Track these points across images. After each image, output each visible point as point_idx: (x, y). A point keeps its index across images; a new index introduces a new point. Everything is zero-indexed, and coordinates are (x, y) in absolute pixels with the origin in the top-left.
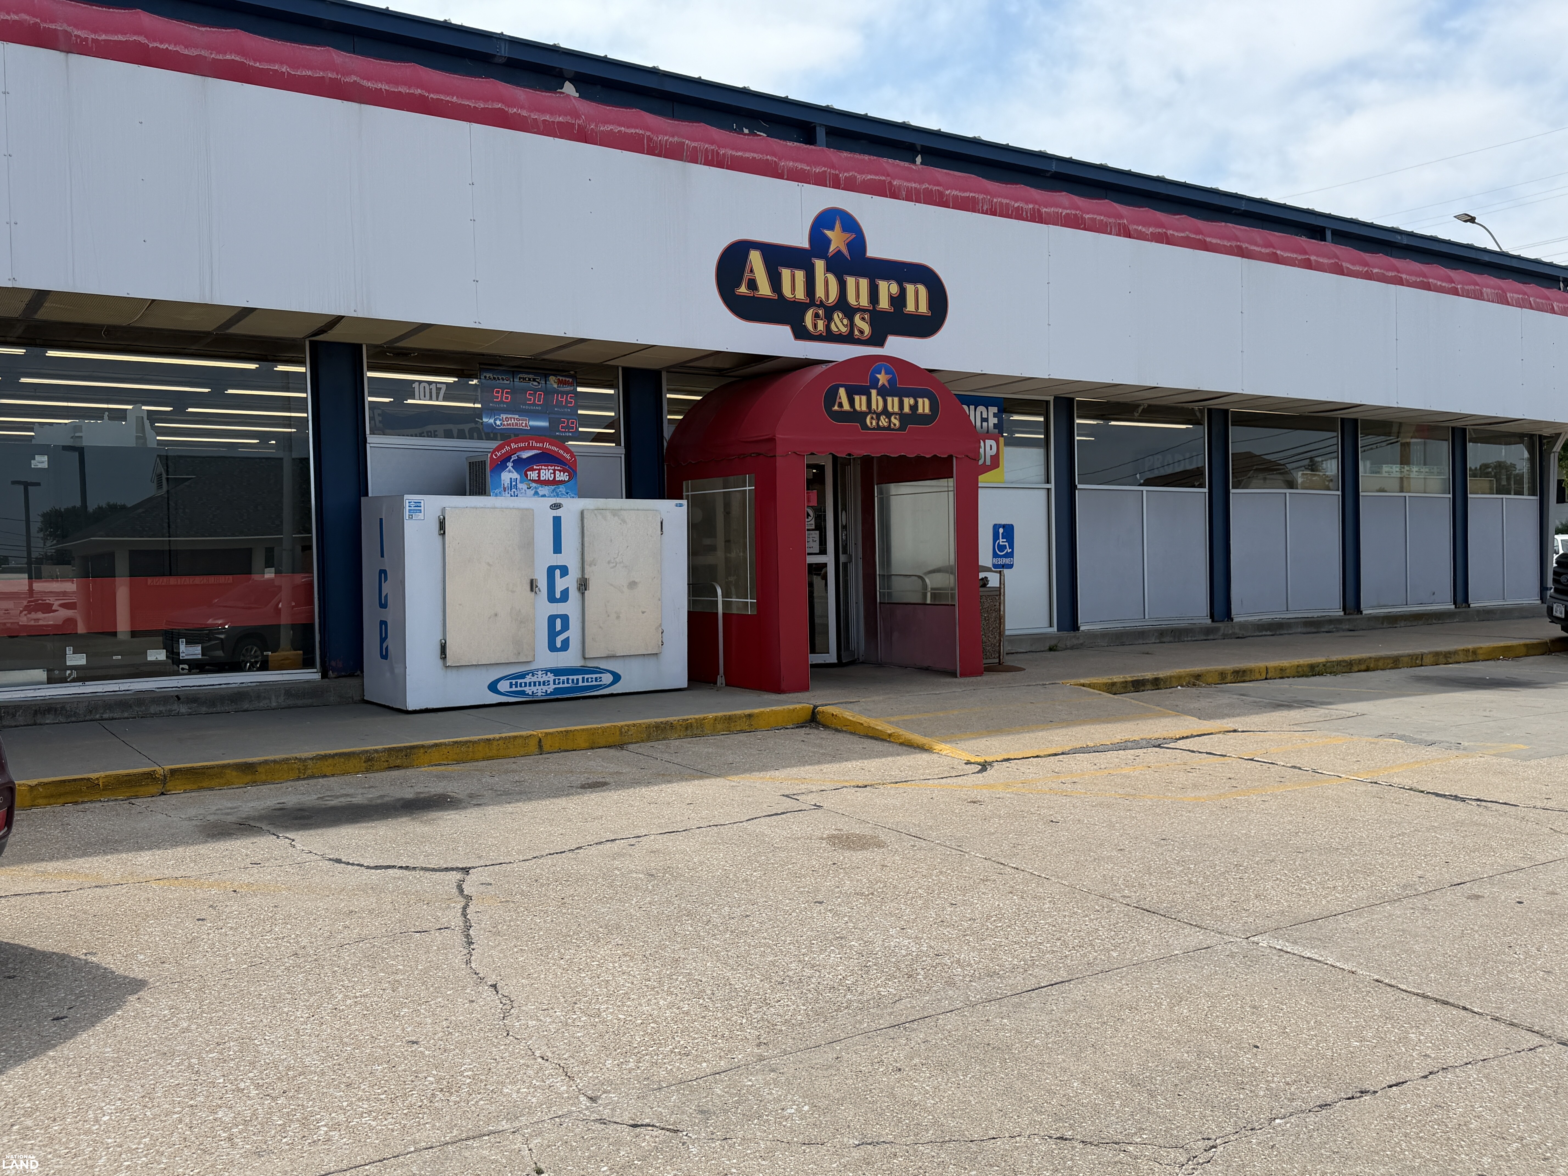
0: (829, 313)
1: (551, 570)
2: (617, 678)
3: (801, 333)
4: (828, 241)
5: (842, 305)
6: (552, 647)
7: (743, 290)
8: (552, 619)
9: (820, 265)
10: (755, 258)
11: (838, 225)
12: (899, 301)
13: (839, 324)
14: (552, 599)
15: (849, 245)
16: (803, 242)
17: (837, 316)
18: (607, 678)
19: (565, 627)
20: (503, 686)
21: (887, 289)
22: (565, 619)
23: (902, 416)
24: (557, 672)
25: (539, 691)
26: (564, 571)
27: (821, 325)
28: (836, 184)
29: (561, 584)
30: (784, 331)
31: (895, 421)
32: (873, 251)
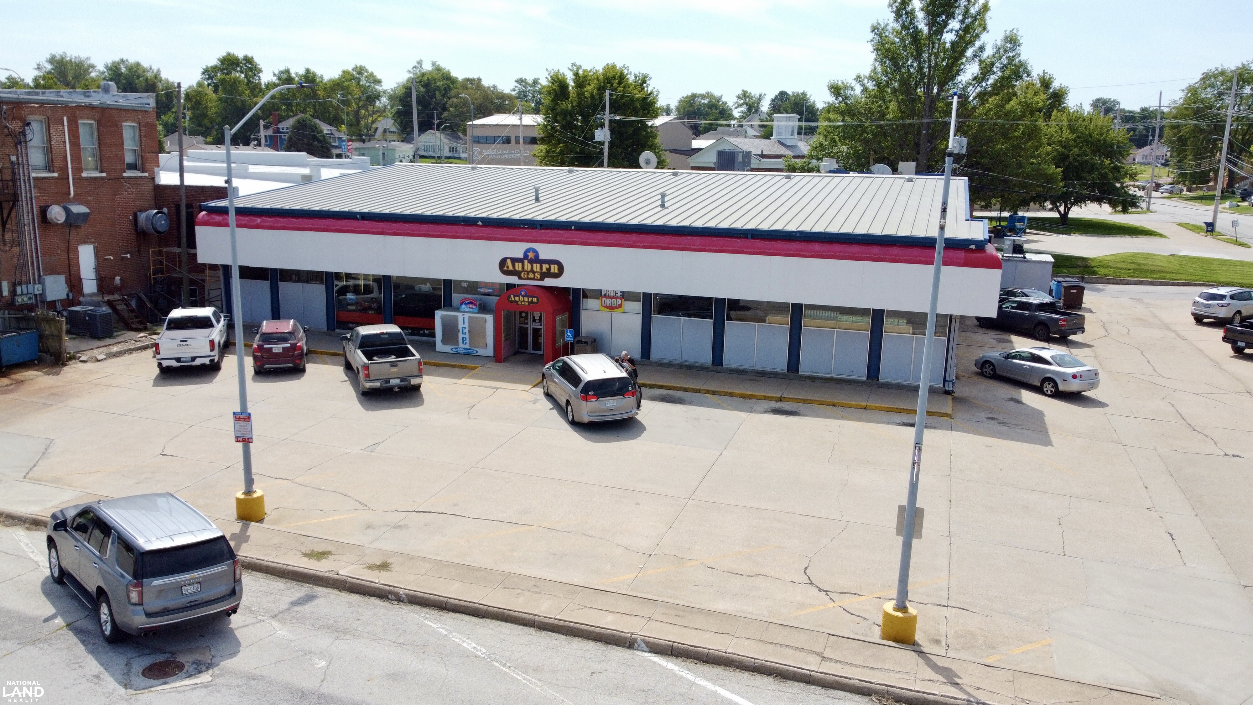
0: (528, 274)
1: (463, 328)
2: (477, 352)
3: (520, 278)
4: (528, 256)
5: (532, 271)
6: (463, 343)
7: (505, 268)
8: (463, 338)
9: (526, 262)
10: (509, 261)
11: (531, 252)
12: (549, 270)
13: (531, 275)
14: (463, 334)
15: (534, 256)
16: (522, 257)
17: (530, 274)
18: (475, 352)
19: (466, 340)
20: (454, 350)
21: (545, 267)
22: (466, 338)
23: (529, 302)
24: (464, 349)
25: (461, 352)
26: (465, 328)
27: (526, 276)
28: (532, 242)
29: (465, 331)
30: (516, 278)
31: (527, 303)
32: (542, 257)
